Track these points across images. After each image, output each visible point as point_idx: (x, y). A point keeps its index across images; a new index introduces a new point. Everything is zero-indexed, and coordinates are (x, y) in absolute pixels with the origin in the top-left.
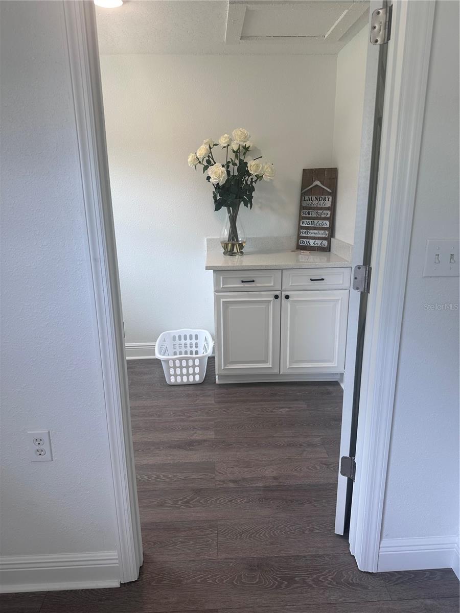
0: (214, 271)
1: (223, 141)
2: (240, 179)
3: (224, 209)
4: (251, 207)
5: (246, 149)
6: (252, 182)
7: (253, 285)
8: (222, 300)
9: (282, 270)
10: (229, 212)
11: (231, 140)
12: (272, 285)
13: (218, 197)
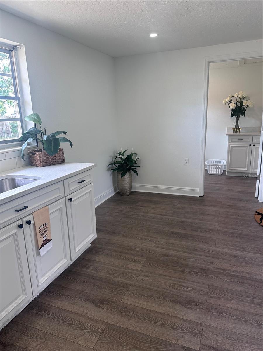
0: (229, 136)
1: (235, 95)
2: (241, 107)
3: (234, 117)
4: (244, 116)
5: (244, 97)
6: (245, 108)
7: (242, 141)
8: (230, 146)
9: (253, 136)
10: (236, 118)
11: (238, 95)
12: (249, 141)
13: (232, 113)
